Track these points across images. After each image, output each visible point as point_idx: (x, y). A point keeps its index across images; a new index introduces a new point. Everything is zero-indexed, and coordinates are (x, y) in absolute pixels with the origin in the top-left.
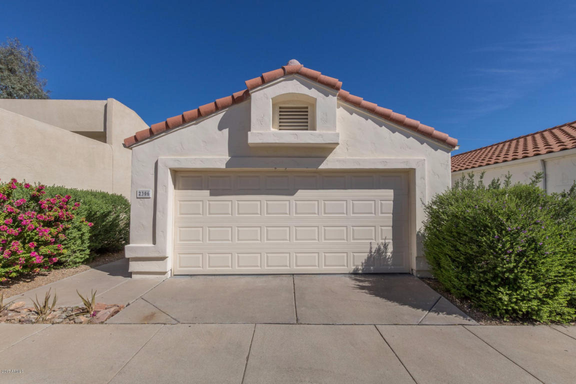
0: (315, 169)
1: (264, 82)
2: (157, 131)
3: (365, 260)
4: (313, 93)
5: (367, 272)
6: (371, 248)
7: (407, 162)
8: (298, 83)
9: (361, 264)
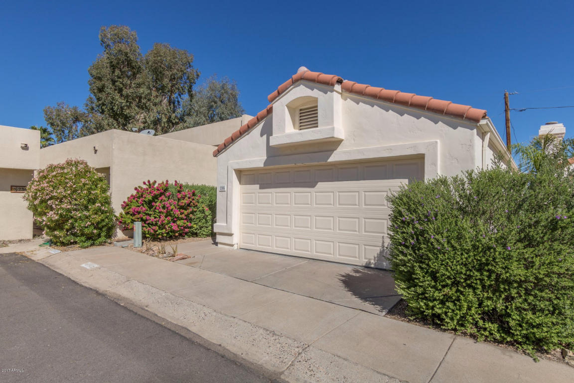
1: (279, 94)
2: (227, 143)
3: (378, 254)
4: (316, 93)
5: (380, 267)
7: (415, 146)
8: (304, 87)
9: (373, 258)
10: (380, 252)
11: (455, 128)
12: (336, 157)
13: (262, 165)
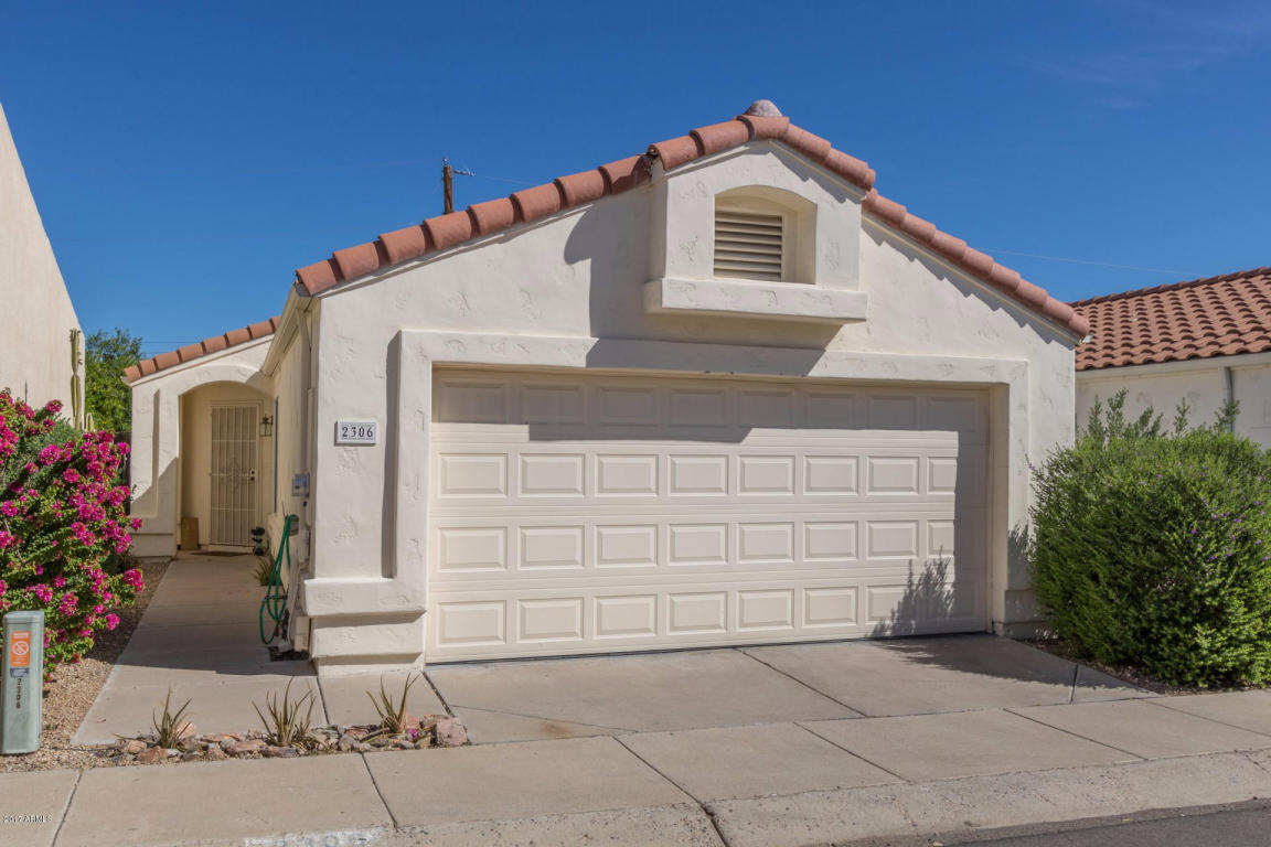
0: (799, 377)
1: (702, 151)
2: (402, 254)
3: (899, 603)
4: (810, 190)
6: (911, 574)
7: (991, 368)
8: (779, 162)
9: (890, 614)
10: (905, 598)
11: (1048, 340)
12: (829, 366)
13: (580, 362)
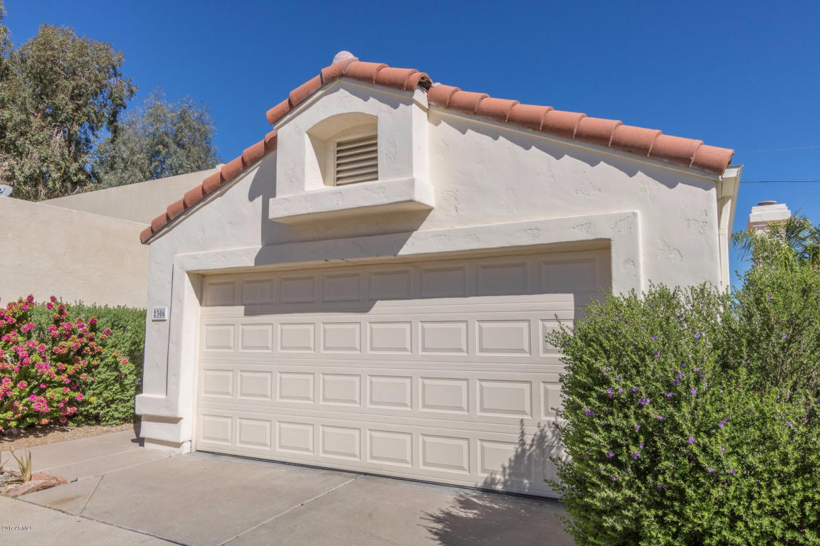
0: (392, 257)
1: (292, 106)
2: (174, 214)
3: (510, 460)
4: (373, 107)
5: (515, 490)
6: (523, 434)
7: (589, 224)
8: (348, 93)
9: (501, 470)
10: (516, 456)
11: (671, 185)
12: (417, 245)
13: (251, 263)
